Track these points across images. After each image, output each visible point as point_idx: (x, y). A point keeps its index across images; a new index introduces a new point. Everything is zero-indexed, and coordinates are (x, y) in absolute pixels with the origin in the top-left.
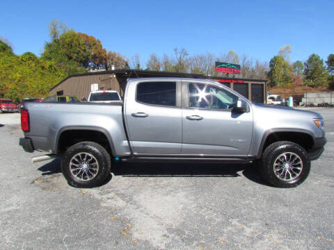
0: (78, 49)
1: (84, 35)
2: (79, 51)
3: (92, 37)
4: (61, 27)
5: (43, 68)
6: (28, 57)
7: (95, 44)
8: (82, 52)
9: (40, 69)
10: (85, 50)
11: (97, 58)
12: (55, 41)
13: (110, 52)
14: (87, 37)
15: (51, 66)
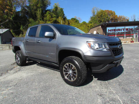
0: (105, 17)
1: (107, 11)
2: (105, 18)
3: (111, 11)
4: (96, 9)
5: (88, 27)
6: (83, 23)
7: (112, 14)
8: (106, 18)
9: (87, 27)
10: (107, 17)
11: (113, 19)
12: (94, 15)
13: (120, 16)
14: (109, 11)
15: (91, 26)
